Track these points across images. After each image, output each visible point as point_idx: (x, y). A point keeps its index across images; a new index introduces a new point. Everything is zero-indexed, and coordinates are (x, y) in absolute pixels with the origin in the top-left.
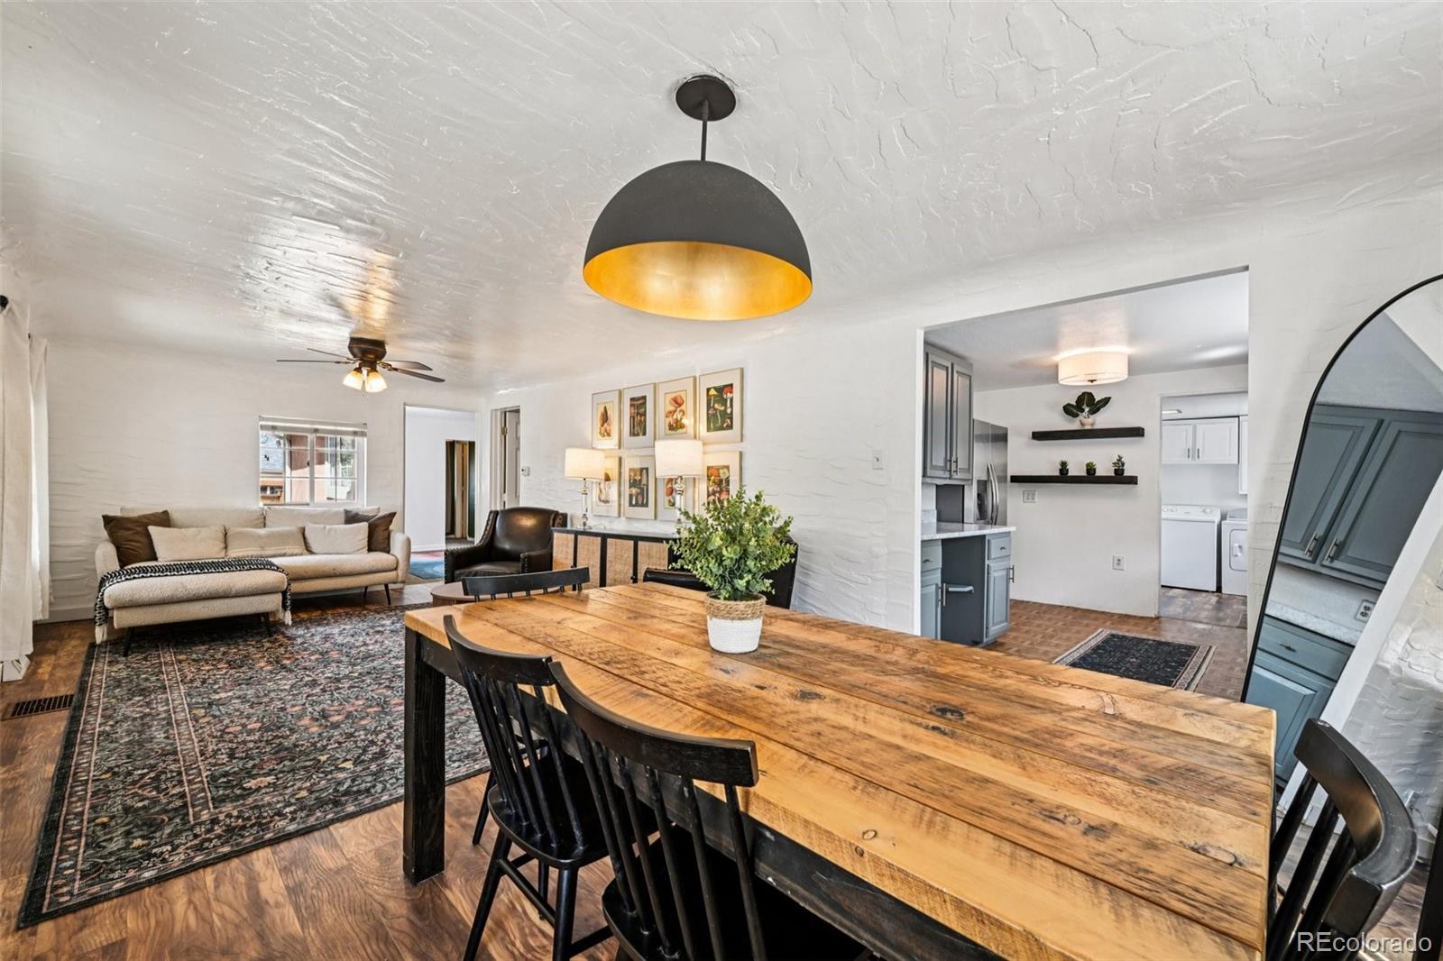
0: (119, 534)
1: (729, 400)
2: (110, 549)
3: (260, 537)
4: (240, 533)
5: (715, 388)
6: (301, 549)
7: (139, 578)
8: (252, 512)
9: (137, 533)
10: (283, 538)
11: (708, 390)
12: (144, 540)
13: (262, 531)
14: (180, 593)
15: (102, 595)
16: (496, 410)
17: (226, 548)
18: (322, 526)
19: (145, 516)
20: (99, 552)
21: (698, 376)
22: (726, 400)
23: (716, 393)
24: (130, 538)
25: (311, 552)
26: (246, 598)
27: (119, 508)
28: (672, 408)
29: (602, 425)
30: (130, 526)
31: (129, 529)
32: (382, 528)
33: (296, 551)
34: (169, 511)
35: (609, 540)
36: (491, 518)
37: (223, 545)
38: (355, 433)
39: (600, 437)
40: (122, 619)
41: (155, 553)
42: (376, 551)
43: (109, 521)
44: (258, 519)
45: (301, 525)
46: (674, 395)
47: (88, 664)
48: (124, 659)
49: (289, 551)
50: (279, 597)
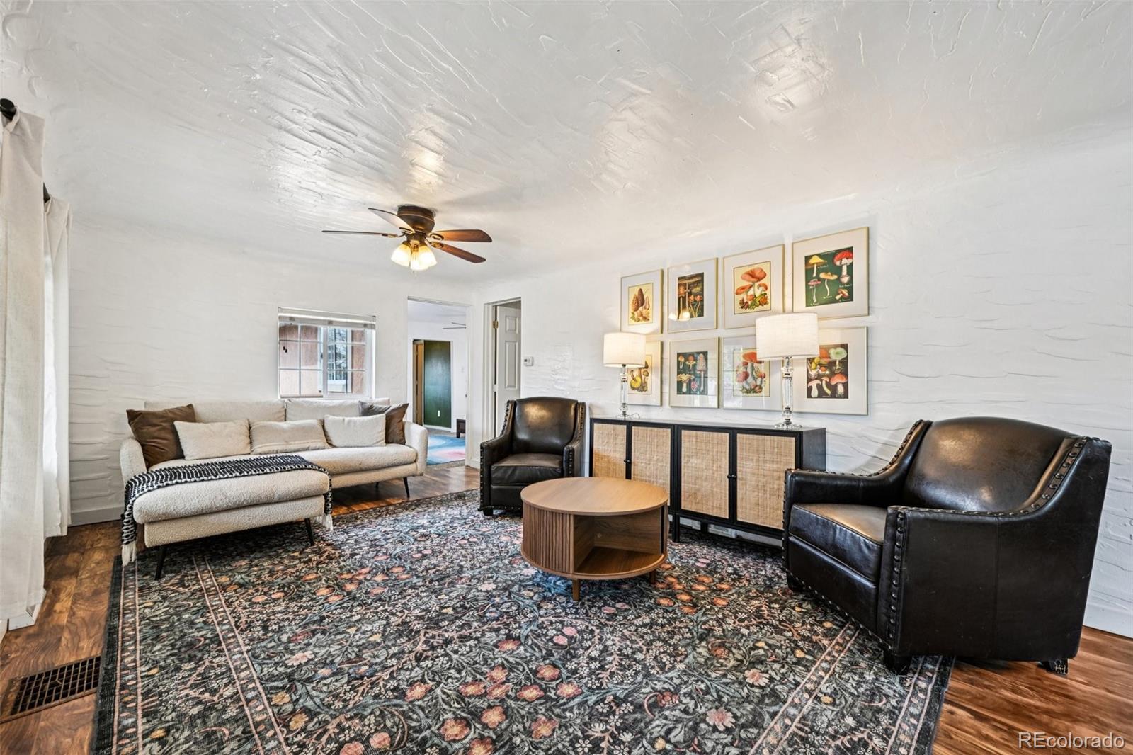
0: (145, 430)
1: (845, 268)
2: (136, 448)
3: (283, 431)
4: (265, 426)
5: (819, 255)
6: (322, 443)
7: (173, 485)
8: (274, 404)
9: (164, 429)
10: (305, 431)
11: (808, 258)
12: (170, 436)
13: (285, 425)
14: (220, 502)
15: (131, 508)
16: (489, 304)
17: (251, 443)
18: (341, 418)
19: (170, 411)
20: (124, 452)
21: (788, 243)
22: (840, 268)
23: (820, 260)
24: (156, 434)
25: (332, 446)
26: (289, 504)
27: (144, 402)
28: (745, 283)
29: (636, 310)
30: (155, 421)
31: (155, 425)
32: (397, 420)
33: (319, 445)
34: (194, 405)
35: (684, 433)
36: (509, 408)
37: (248, 440)
38: (365, 325)
39: (632, 322)
40: (155, 536)
41: (182, 451)
42: (392, 443)
43: (133, 416)
44: (280, 412)
45: (322, 418)
46: (748, 269)
47: (115, 591)
48: (156, 583)
49: (312, 445)
50: (321, 500)
